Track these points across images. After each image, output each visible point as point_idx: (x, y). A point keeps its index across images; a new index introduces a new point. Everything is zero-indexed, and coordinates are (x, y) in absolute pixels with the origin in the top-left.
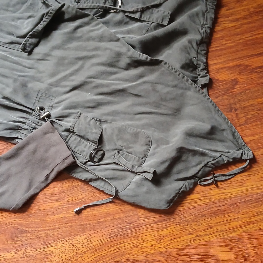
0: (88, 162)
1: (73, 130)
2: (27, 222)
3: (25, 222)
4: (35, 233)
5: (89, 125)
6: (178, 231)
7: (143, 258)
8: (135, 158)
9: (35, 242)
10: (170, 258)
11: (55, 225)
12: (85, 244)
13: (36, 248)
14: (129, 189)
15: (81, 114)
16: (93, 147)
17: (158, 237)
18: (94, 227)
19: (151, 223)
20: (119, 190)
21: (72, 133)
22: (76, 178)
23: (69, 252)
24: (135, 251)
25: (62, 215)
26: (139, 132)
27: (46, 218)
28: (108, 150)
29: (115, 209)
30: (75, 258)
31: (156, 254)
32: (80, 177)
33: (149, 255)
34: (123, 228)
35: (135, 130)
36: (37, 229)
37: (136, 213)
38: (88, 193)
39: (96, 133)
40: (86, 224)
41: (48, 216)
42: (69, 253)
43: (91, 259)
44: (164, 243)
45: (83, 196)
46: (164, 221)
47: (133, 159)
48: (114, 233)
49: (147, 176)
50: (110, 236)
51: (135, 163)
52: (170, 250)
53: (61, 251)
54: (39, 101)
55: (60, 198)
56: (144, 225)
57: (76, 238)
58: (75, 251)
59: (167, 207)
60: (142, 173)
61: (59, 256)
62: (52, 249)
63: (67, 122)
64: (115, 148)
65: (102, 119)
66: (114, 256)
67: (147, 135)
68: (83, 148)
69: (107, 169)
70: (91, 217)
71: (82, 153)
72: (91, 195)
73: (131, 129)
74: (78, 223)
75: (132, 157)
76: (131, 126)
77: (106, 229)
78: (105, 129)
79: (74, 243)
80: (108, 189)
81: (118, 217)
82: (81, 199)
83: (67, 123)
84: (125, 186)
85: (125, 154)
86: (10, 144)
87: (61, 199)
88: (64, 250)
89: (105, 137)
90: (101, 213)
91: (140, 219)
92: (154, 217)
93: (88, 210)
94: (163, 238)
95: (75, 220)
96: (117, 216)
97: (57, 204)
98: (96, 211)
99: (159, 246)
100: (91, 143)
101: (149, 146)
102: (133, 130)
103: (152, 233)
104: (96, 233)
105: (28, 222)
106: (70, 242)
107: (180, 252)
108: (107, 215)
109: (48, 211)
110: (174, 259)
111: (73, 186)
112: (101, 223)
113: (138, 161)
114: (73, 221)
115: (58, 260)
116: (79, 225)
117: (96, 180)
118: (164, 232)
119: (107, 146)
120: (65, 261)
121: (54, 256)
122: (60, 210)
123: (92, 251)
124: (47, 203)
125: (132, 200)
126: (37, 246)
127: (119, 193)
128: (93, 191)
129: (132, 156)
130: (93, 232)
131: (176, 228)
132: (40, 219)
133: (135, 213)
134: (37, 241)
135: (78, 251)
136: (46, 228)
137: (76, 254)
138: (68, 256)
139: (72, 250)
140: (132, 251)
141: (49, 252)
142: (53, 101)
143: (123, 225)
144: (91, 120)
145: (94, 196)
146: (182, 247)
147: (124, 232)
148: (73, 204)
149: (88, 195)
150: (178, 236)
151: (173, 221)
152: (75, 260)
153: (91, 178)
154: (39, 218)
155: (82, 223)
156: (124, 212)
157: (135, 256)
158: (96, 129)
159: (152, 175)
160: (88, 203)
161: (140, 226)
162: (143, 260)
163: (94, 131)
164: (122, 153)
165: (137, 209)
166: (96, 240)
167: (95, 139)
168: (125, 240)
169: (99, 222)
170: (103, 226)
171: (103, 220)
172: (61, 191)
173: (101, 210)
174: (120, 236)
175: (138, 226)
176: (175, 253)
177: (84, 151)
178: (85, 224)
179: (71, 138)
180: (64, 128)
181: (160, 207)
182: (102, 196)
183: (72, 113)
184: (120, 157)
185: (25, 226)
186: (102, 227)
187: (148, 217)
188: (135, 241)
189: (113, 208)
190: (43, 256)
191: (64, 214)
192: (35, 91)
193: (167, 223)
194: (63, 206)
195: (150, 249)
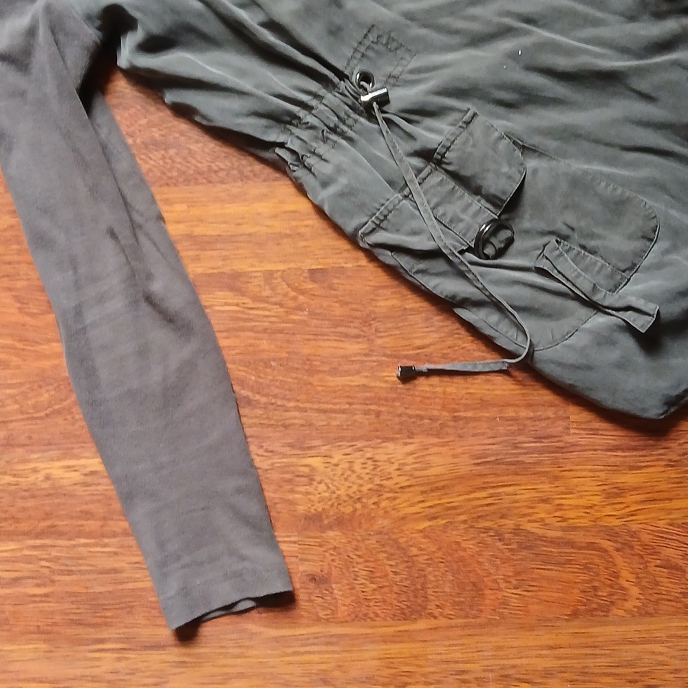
0: (466, 253)
1: (443, 156)
2: (259, 377)
3: (253, 378)
4: (277, 412)
5: (495, 150)
6: (668, 484)
7: (559, 534)
8: (602, 266)
9: (271, 434)
10: (632, 547)
11: (335, 401)
12: (408, 468)
13: (272, 452)
14: (569, 346)
15: (475, 115)
16: (486, 214)
17: (612, 486)
18: (441, 429)
19: (599, 448)
20: (541, 345)
21: (434, 166)
22: (423, 287)
23: (361, 478)
24: (542, 511)
25: (358, 380)
26: (628, 200)
27: (315, 380)
28: (527, 232)
29: (507, 393)
30: (375, 499)
31: (597, 529)
32: (434, 287)
33: (575, 528)
34: (519, 445)
35: (619, 191)
36: (284, 402)
37: (564, 416)
38: (443, 335)
39: (510, 177)
40: (421, 418)
41: (320, 376)
42: (361, 482)
43: (416, 509)
44: (623, 506)
45: (427, 341)
46: (635, 449)
47: (597, 268)
48: (492, 455)
49: (634, 320)
50: (480, 459)
51: (601, 280)
52: (634, 527)
53: (339, 471)
54: (363, 55)
55: (362, 333)
56: (578, 448)
57: (386, 447)
58: (377, 481)
59: (662, 415)
60: (618, 310)
61: (330, 486)
62: (316, 462)
63: (431, 130)
64: (551, 229)
65: (532, 142)
66: (480, 514)
67: (650, 211)
68: (458, 211)
69: (516, 282)
70: (437, 400)
71: (453, 225)
72: (449, 343)
73: (607, 185)
74: (401, 410)
75: (595, 264)
76: (610, 178)
77: (472, 440)
78: (535, 171)
79: (377, 457)
80: (509, 334)
81: (513, 414)
82: (419, 348)
83: (431, 134)
84: (557, 337)
85: (575, 252)
86: (251, 159)
87: (365, 337)
88: (349, 473)
89: (528, 193)
90: (468, 396)
91: (572, 431)
92: (610, 435)
93: (435, 380)
94: (622, 493)
95: (394, 400)
96: (510, 413)
97: (352, 348)
98: (454, 387)
99: (608, 510)
100: (483, 201)
101: (648, 243)
102: (615, 189)
103: (598, 474)
104: (443, 445)
105: (262, 378)
106: (368, 455)
107: (662, 537)
108: (484, 404)
109: (323, 362)
110: (642, 553)
111: (406, 309)
112: (461, 422)
113: (611, 276)
114: (386, 399)
115: (327, 494)
116: (400, 415)
117: (478, 304)
118: (630, 479)
119: (526, 220)
120: (345, 501)
121: (318, 483)
122: (357, 366)
123: (422, 489)
124: (324, 340)
125: (568, 377)
126: (276, 446)
127: (535, 352)
128: (458, 334)
129: (594, 261)
130: (436, 440)
131: (664, 475)
132: (296, 378)
133: (561, 413)
134: (277, 434)
135: (384, 483)
136: (308, 405)
137: (379, 491)
138: (355, 488)
139: (369, 476)
140: (531, 511)
141: (306, 470)
142: (404, 62)
143: (520, 438)
144: (501, 138)
145: (456, 348)
146: (670, 525)
147: (521, 458)
148: (395, 357)
149: (442, 340)
150: (666, 495)
151: (661, 454)
152: (373, 504)
153: (468, 296)
154: (294, 375)
155: (410, 412)
156: (529, 406)
157: (536, 525)
158: (510, 165)
159: (651, 320)
160: (435, 363)
161: (565, 450)
162: (558, 538)
163: (505, 169)
164: (567, 248)
165: (568, 405)
166: (440, 463)
167: (504, 193)
168: (519, 478)
169: (456, 419)
170: (466, 430)
171: (470, 414)
172: (368, 315)
173: (468, 388)
174: (508, 467)
175: (562, 448)
176: (646, 538)
177: (461, 220)
178: (417, 416)
179: (428, 176)
180: (417, 146)
181: (644, 410)
182: (479, 350)
183: (452, 109)
184: (561, 255)
185: (252, 389)
186: (463, 431)
187: (595, 432)
188: (546, 487)
189: (504, 387)
190: (288, 476)
191: (366, 377)
192: (360, 25)
193: (643, 456)
194: (366, 355)
195: (583, 514)
